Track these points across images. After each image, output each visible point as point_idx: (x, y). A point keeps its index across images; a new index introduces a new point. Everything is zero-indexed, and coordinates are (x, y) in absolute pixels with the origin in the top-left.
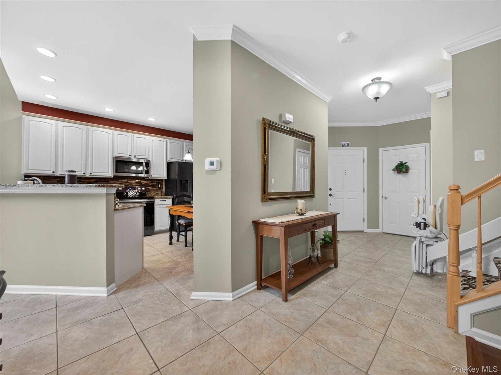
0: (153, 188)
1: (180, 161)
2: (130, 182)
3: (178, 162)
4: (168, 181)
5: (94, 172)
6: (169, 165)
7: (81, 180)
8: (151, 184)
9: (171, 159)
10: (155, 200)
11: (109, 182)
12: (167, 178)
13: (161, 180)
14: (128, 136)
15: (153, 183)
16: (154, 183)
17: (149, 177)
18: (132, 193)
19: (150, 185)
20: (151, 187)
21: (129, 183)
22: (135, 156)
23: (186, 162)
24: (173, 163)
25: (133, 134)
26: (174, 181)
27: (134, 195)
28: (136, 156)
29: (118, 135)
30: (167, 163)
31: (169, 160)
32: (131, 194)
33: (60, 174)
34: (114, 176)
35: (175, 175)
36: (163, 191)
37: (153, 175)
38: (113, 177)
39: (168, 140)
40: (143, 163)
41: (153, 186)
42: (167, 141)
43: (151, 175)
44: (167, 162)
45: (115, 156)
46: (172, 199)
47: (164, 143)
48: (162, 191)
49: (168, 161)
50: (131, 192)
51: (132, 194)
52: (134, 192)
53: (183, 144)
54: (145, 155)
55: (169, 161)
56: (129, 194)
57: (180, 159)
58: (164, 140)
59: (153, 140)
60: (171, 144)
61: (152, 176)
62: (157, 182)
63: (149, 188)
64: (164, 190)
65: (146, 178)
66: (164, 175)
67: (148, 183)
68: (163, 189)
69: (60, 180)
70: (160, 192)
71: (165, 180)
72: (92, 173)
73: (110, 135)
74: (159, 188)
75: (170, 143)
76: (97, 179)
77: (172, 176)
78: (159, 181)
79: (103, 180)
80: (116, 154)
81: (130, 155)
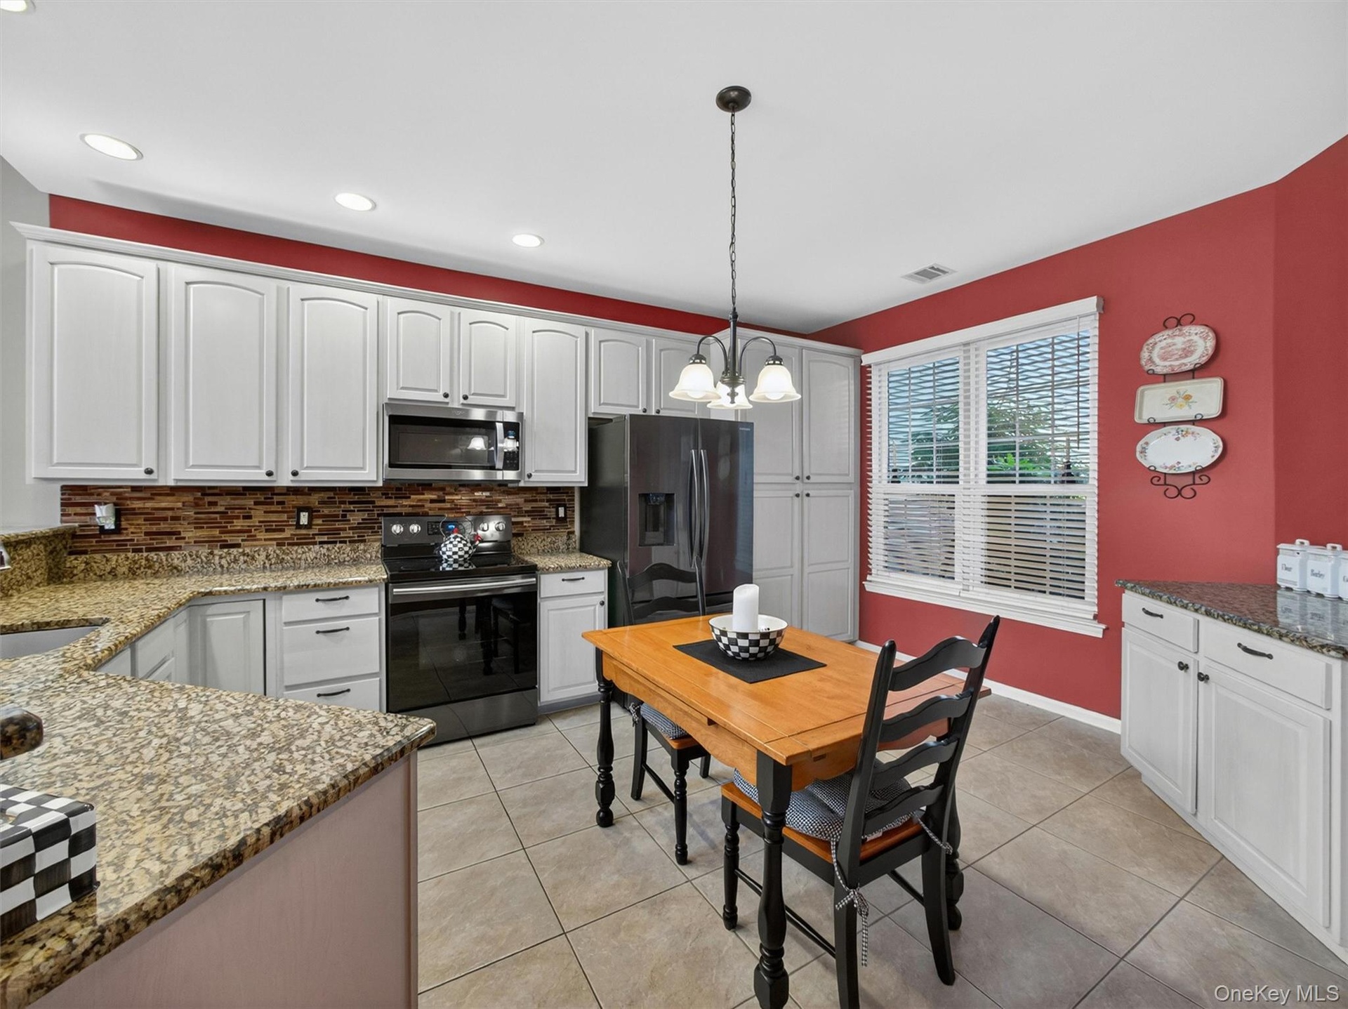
0: (538, 522)
1: (639, 412)
2: (452, 501)
3: (631, 415)
4: (592, 494)
5: (308, 468)
6: (596, 429)
7: (272, 498)
8: (528, 507)
9: (604, 404)
10: (542, 576)
11: (373, 502)
12: (586, 485)
13: (568, 491)
14: (440, 319)
15: (536, 501)
16: (543, 501)
17: (518, 481)
18: (456, 549)
19: (526, 512)
20: (529, 519)
21: (448, 505)
22: (465, 398)
23: (660, 414)
24: (610, 420)
25: (458, 310)
26: (617, 492)
27: (460, 557)
28: (469, 397)
29: (399, 313)
30: (589, 424)
31: (594, 409)
32: (450, 553)
33: (177, 480)
34: (385, 481)
35: (620, 471)
36: (573, 533)
37: (536, 471)
38: (380, 484)
39: (592, 331)
40: (497, 424)
41: (537, 513)
42: (587, 334)
43: (527, 472)
44: (590, 418)
45: (389, 399)
46: (607, 571)
47: (576, 342)
48: (569, 533)
49: (591, 416)
50: (451, 546)
51: (455, 553)
52: (461, 545)
53: (649, 345)
54: (502, 393)
55: (594, 413)
56: (444, 553)
57: (638, 407)
58: (580, 331)
59: (534, 332)
60: (602, 344)
61: (530, 476)
62: (551, 496)
63: (522, 523)
64: (577, 527)
65: (510, 485)
66: (575, 472)
67: (518, 505)
68: (572, 522)
69: (195, 498)
70: (561, 541)
71: (582, 488)
72: (301, 472)
73: (371, 313)
74: (557, 518)
75: (600, 342)
76: (332, 494)
77: (609, 477)
78: (558, 494)
79: (352, 496)
80: (392, 392)
81: (446, 396)
